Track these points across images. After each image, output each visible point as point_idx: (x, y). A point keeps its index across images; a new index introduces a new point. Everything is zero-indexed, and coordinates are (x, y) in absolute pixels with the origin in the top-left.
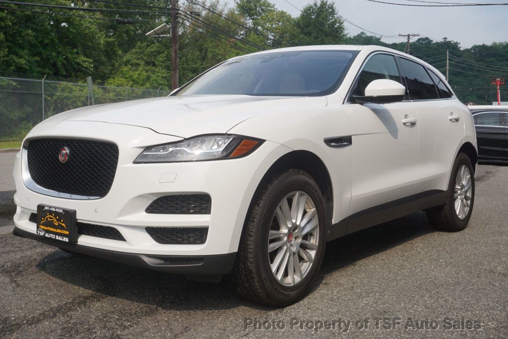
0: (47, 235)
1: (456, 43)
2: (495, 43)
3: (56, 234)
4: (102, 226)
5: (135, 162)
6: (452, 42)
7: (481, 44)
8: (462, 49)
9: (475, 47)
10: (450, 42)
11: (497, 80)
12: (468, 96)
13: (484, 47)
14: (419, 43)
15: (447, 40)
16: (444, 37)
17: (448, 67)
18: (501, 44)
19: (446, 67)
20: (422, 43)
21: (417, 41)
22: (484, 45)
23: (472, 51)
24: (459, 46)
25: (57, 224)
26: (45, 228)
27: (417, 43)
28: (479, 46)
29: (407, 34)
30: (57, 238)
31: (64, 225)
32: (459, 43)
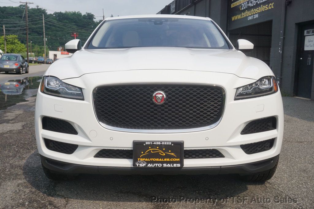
0: (149, 165)
1: (45, 10)
2: (67, 12)
3: (162, 163)
4: (208, 149)
5: (235, 99)
6: (42, 9)
7: (59, 12)
8: (48, 13)
9: (56, 13)
10: (41, 9)
11: (74, 34)
12: (54, 42)
13: (61, 14)
14: (21, 8)
15: (39, 7)
16: (37, 5)
17: (44, 25)
18: (70, 12)
19: (43, 24)
20: (23, 8)
21: (19, 7)
22: (61, 12)
23: (54, 15)
24: (46, 12)
25: (164, 154)
26: (147, 160)
27: (19, 8)
28: (58, 13)
29: (25, 2)
30: (165, 165)
31: (172, 154)
32: (46, 10)
